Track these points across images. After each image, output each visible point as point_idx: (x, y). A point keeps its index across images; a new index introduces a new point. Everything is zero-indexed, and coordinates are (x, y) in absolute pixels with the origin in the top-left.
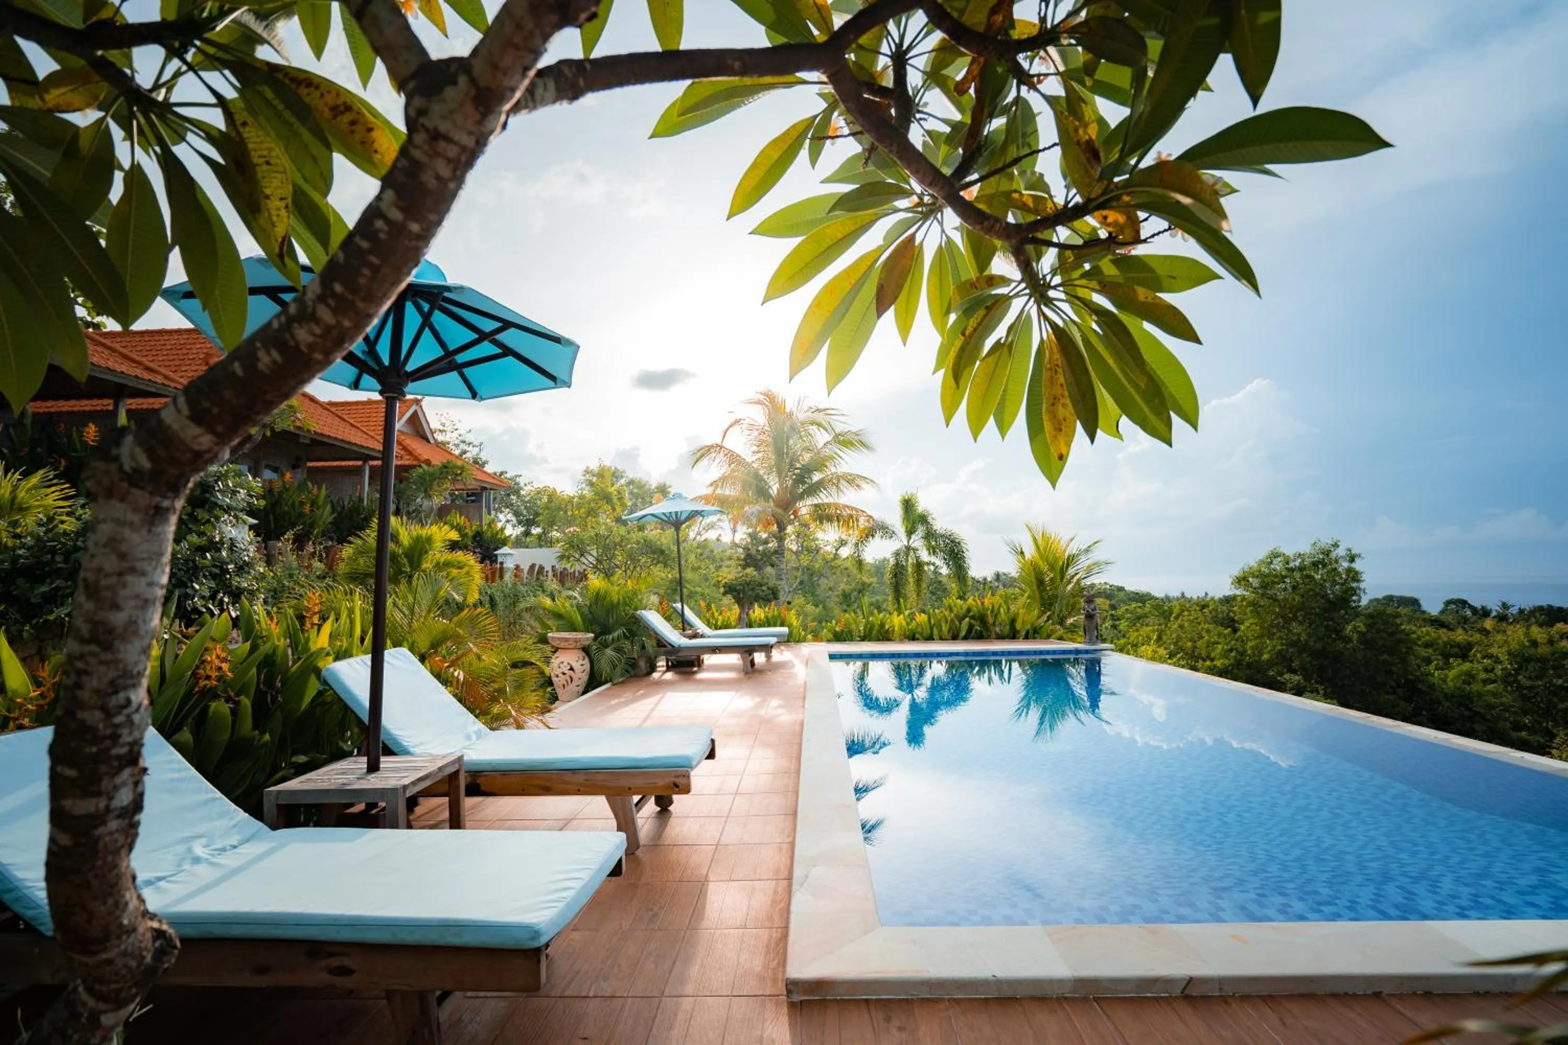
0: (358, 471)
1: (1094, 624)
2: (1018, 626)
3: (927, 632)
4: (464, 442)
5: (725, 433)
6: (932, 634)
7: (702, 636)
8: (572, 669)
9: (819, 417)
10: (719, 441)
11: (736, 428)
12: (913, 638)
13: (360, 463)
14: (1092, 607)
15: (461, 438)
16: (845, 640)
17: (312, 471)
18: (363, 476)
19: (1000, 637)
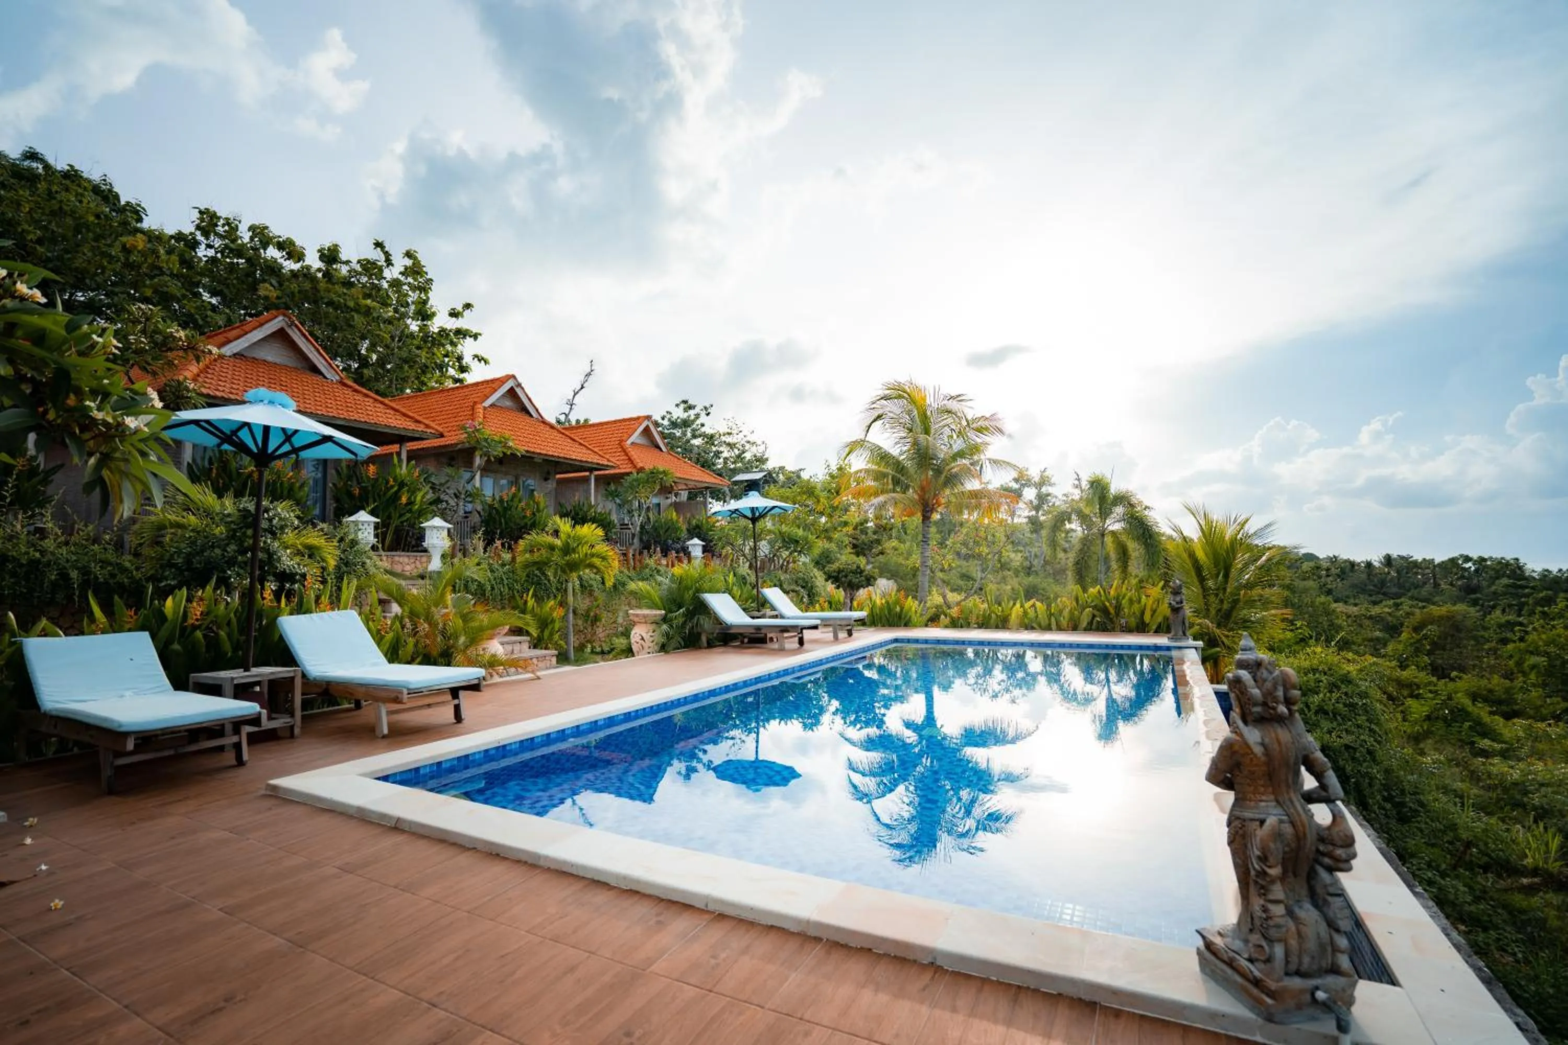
0: (586, 480)
1: (1180, 618)
2: (1147, 618)
3: (1044, 622)
4: (748, 442)
5: (869, 427)
6: (1050, 625)
7: (782, 617)
8: (643, 639)
9: (953, 405)
10: (862, 437)
11: (879, 423)
12: (1029, 627)
13: (587, 474)
14: (1178, 599)
15: (746, 439)
16: (962, 627)
17: (560, 481)
18: (590, 485)
19: (1128, 630)
